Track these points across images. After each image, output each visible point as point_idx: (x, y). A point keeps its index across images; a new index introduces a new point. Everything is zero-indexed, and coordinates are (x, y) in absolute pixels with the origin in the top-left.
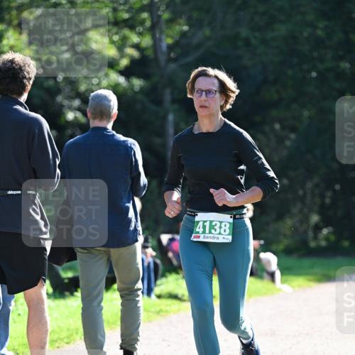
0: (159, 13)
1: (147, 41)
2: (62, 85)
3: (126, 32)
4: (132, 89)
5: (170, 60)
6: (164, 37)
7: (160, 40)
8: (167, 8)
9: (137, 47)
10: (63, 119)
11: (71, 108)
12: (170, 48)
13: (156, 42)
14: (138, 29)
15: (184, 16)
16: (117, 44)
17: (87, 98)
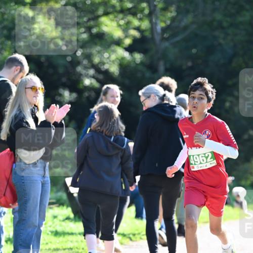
0: (155, 3)
1: (145, 24)
2: (81, 59)
3: (130, 18)
4: (135, 61)
5: (163, 39)
6: (158, 22)
7: (156, 24)
9: (138, 29)
11: (87, 76)
12: (164, 30)
13: (153, 26)
14: (139, 15)
15: (174, 6)
16: (122, 27)
17: (100, 68)
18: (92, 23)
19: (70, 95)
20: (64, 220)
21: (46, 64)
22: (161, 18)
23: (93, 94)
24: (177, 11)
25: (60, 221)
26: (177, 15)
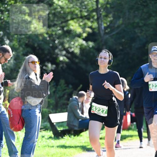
0: (101, 13)
1: (95, 25)
2: (58, 45)
3: (86, 21)
4: (89, 46)
5: (106, 33)
6: (103, 23)
7: (101, 25)
8: (104, 10)
9: (91, 27)
10: (58, 60)
11: (62, 55)
12: (106, 28)
14: (91, 20)
15: (112, 14)
16: (82, 27)
17: (69, 51)
18: (64, 24)
19: (51, 66)
20: (48, 139)
21: (38, 48)
22: (105, 21)
23: (65, 65)
24: (113, 17)
25: (46, 139)
26: (113, 19)
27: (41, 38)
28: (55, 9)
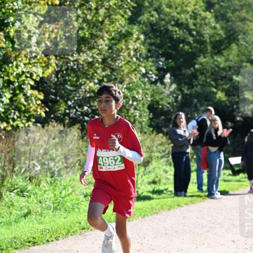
19: (231, 124)
20: (228, 176)
21: (221, 111)
23: (240, 124)
27: (224, 104)
28: (234, 83)
